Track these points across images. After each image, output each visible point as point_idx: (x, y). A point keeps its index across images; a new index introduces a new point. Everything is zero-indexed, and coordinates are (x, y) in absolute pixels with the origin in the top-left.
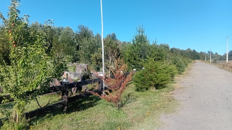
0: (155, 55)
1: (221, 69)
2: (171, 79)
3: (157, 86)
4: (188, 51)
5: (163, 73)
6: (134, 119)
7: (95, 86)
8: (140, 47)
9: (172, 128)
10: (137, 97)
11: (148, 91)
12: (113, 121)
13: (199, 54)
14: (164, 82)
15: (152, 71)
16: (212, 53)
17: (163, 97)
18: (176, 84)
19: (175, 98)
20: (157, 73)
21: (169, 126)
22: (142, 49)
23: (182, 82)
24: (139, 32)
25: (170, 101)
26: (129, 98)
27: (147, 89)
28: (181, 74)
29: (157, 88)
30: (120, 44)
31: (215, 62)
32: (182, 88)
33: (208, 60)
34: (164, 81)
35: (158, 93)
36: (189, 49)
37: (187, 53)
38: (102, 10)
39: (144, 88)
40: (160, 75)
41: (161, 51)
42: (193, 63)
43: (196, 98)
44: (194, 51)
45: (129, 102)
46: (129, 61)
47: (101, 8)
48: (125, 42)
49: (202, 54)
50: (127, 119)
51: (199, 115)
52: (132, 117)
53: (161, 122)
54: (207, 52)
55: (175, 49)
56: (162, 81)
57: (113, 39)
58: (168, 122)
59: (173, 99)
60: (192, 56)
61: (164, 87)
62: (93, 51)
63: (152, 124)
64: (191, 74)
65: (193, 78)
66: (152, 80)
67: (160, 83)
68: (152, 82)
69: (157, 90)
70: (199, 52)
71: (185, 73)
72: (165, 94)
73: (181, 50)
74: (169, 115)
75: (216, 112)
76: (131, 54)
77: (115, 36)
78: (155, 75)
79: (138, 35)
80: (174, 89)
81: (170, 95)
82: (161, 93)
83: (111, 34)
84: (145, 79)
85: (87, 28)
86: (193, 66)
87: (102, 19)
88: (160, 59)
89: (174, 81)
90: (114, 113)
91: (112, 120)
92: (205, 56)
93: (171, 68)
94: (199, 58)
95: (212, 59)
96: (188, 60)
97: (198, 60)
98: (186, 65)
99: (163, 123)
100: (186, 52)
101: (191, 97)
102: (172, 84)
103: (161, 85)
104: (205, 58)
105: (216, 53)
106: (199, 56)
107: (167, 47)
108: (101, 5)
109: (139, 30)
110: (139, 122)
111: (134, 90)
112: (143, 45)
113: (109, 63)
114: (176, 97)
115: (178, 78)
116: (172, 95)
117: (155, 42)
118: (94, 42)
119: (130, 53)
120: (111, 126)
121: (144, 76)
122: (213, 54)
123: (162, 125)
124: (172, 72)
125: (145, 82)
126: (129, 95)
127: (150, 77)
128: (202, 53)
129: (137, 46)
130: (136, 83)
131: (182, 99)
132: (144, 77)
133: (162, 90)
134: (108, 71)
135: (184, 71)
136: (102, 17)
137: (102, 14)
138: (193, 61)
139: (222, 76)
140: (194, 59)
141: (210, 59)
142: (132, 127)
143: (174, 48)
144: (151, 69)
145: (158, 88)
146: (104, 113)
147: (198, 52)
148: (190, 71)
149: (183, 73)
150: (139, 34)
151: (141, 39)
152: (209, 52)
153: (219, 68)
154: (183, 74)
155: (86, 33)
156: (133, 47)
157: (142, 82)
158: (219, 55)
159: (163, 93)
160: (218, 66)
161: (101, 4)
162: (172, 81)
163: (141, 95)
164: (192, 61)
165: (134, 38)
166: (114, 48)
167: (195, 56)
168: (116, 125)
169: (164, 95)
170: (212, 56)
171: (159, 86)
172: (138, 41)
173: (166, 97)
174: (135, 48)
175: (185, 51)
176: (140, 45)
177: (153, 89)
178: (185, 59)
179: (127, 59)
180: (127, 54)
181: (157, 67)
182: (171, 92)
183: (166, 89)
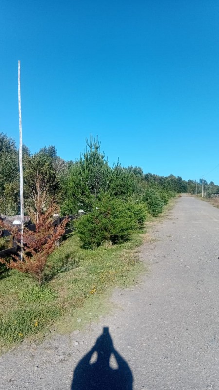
0: (117, 186)
1: (216, 208)
2: (138, 226)
3: (115, 239)
4: (170, 179)
5: (124, 217)
6: (67, 301)
7: (8, 241)
8: (92, 172)
9: (128, 313)
10: (81, 259)
11: (100, 248)
12: (28, 309)
13: (187, 183)
14: (125, 232)
15: (107, 215)
16: (205, 182)
17: (123, 259)
18: (147, 234)
19: (140, 260)
20: (114, 218)
21: (123, 310)
22: (95, 176)
23: (156, 230)
24: (91, 147)
25: (133, 265)
26: (67, 262)
27: (99, 245)
28: (156, 217)
29: (114, 243)
30: (63, 165)
31: (208, 196)
32: (154, 241)
33: (199, 193)
34: (125, 230)
35: (116, 250)
36: (171, 176)
37: (168, 182)
38: (20, 107)
39: (94, 243)
40: (119, 220)
41: (126, 179)
42: (177, 199)
43: (172, 258)
44: (180, 179)
45: (66, 269)
46: (74, 195)
47: (20, 104)
48: (71, 162)
49: (192, 184)
50: (56, 302)
51: (173, 287)
52: (66, 297)
53: (112, 303)
54: (198, 181)
55: (151, 176)
56: (122, 230)
57: (51, 156)
58: (123, 303)
59: (137, 261)
60: (176, 186)
61: (126, 240)
62: (11, 177)
63: (96, 309)
64: (172, 217)
65: (173, 223)
66: (106, 229)
67: (118, 235)
68: (106, 233)
69: (115, 246)
70: (187, 181)
71: (162, 215)
72: (127, 253)
73: (160, 176)
74: (128, 289)
75: (200, 282)
76: (77, 184)
77: (54, 151)
78: (111, 221)
79: (89, 152)
80: (142, 244)
81: (135, 254)
82: (121, 250)
83: (47, 148)
84: (95, 228)
85: (5, 136)
86: (177, 203)
87: (20, 123)
88: (124, 193)
89: (145, 229)
90: (34, 292)
91: (26, 306)
92: (195, 187)
93: (139, 208)
94: (186, 190)
95: (205, 192)
96: (170, 193)
97: (185, 194)
98: (166, 202)
99: (116, 306)
100: (167, 180)
101: (165, 257)
102: (140, 235)
103: (122, 237)
104: (195, 190)
105: (212, 183)
106: (186, 187)
107: (138, 172)
108: (20, 100)
109: (91, 144)
110: (74, 306)
111: (78, 246)
112: (96, 169)
113: (36, 200)
114: (143, 256)
115: (152, 223)
116: (137, 254)
117: (118, 164)
118: (12, 161)
119: (75, 183)
120: (23, 318)
121: (93, 223)
122: (207, 184)
123: (113, 310)
124: (140, 215)
125: (95, 233)
126: (67, 257)
127: (103, 224)
128: (190, 182)
129: (86, 171)
130: (81, 235)
131: (151, 260)
132: (94, 225)
133: (123, 245)
134: (35, 213)
135: (161, 212)
136: (20, 119)
137: (20, 115)
138: (178, 195)
139: (216, 220)
140: (179, 192)
141: (201, 192)
142: (60, 318)
143: (150, 174)
144: (105, 210)
145: (116, 241)
146: (16, 293)
147: (184, 181)
148: (170, 211)
149: (159, 215)
150: (91, 151)
151: (94, 159)
152: (201, 181)
153: (215, 207)
154: (160, 217)
155: (2, 144)
156: (80, 172)
157: (91, 233)
158: (215, 186)
159: (124, 250)
160: (213, 203)
161: (20, 97)
162: (141, 228)
163: (88, 254)
164: (175, 195)
165: (83, 157)
166: (46, 173)
167: (180, 186)
168: (32, 316)
169: (125, 254)
170: (205, 188)
171: (117, 240)
172: (88, 162)
173: (127, 257)
174: (83, 174)
175: (167, 178)
176: (92, 170)
177: (108, 245)
178: (165, 192)
179: (70, 192)
180: (71, 184)
181: (113, 208)
182: (136, 249)
183: (129, 244)
